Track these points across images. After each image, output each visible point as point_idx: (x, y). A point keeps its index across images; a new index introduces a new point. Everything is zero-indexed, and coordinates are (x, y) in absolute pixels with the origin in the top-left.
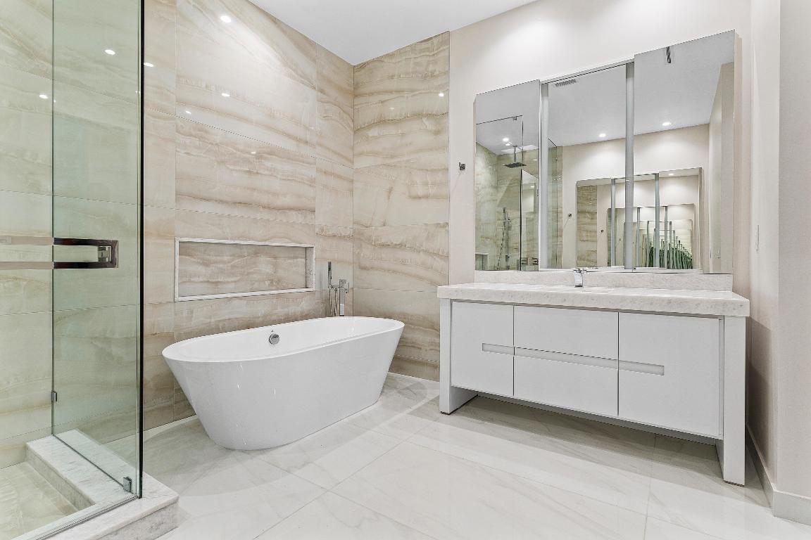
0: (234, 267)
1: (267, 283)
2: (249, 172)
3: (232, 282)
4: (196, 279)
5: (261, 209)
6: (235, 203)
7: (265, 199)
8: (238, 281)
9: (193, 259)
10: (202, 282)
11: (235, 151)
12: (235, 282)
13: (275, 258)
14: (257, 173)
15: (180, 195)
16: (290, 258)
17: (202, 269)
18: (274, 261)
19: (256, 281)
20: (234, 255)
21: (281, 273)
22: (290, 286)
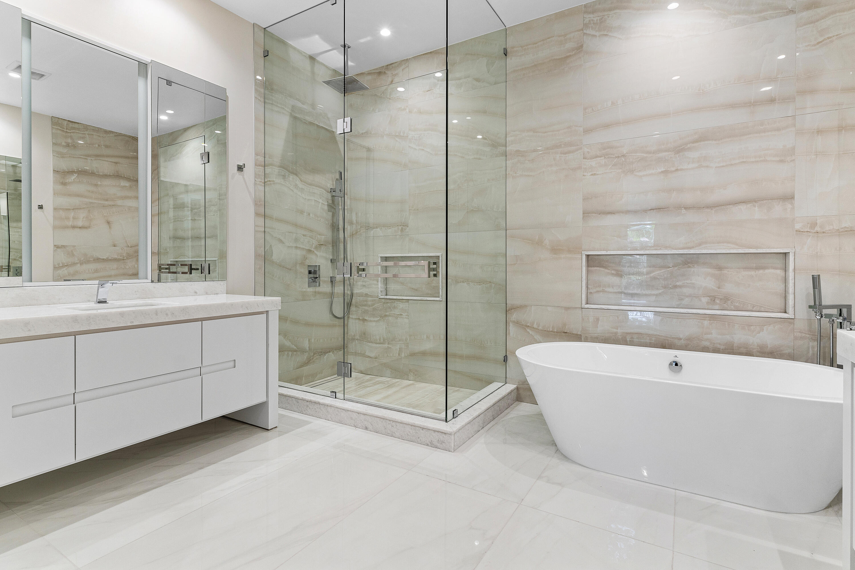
0: (654, 278)
1: (705, 300)
2: (665, 172)
3: (654, 295)
4: (611, 290)
5: (684, 211)
6: (645, 211)
7: (688, 198)
8: (660, 294)
9: (607, 271)
10: (616, 293)
11: (645, 155)
12: (656, 295)
13: (720, 268)
14: (677, 170)
15: (587, 214)
16: (746, 268)
17: (615, 280)
18: (717, 272)
19: (687, 296)
20: (654, 266)
21: (729, 288)
22: (750, 308)
